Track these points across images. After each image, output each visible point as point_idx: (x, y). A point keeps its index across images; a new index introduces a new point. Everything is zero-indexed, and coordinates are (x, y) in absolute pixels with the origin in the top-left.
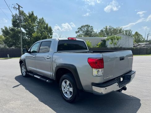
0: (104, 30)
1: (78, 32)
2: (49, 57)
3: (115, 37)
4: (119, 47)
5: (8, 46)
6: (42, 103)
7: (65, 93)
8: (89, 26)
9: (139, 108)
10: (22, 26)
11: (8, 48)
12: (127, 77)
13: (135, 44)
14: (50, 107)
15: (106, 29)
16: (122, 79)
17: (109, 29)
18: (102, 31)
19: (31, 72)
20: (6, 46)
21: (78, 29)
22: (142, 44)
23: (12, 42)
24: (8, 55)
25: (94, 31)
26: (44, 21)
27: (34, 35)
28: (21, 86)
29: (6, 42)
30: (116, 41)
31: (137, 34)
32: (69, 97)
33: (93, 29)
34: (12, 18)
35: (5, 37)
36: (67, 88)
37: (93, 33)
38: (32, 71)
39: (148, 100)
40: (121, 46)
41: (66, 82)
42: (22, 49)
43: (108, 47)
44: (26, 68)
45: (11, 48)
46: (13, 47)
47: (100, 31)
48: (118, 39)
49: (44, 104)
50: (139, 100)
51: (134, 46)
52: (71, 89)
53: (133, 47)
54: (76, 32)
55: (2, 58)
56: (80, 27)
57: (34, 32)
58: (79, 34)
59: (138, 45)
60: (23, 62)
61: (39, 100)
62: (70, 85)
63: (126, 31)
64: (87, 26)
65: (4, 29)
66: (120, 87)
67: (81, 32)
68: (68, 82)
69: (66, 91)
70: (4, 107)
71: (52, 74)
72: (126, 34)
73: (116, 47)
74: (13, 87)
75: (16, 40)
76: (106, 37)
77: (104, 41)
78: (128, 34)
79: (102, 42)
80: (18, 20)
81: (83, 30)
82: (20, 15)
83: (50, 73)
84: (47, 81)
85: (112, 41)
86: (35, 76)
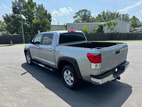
0: (102, 14)
1: (76, 17)
2: (52, 50)
3: (112, 22)
4: (116, 32)
5: (10, 32)
6: (48, 90)
7: (67, 81)
8: (87, 11)
9: (130, 94)
10: (22, 13)
11: (10, 34)
12: (122, 68)
13: (132, 29)
14: (55, 93)
15: (104, 13)
16: (116, 70)
17: (107, 13)
18: (99, 16)
19: (35, 60)
20: (9, 33)
21: (76, 14)
22: (138, 29)
23: (14, 29)
24: (11, 41)
25: (91, 16)
26: (43, 7)
27: (34, 21)
28: (28, 74)
29: (8, 29)
30: (113, 26)
31: (134, 18)
32: (70, 85)
33: (91, 14)
34: (12, 5)
35: (7, 24)
36: (68, 77)
37: (90, 17)
38: (37, 60)
39: (139, 87)
40: (117, 31)
41: (67, 72)
42: (23, 35)
43: (105, 32)
44: (30, 57)
45: (13, 35)
46: (15, 34)
47: (97, 16)
48: (114, 25)
49: (50, 91)
50: (131, 87)
51: (130, 31)
52: (72, 79)
53: (129, 33)
54: (74, 17)
55: (6, 45)
56: (78, 12)
57: (34, 18)
58: (76, 19)
59: (134, 30)
60: (27, 52)
61: (45, 86)
62: (71, 74)
63: (123, 15)
64: (85, 10)
65: (5, 16)
66: (114, 78)
67: (78, 17)
68: (69, 73)
69: (67, 79)
70: (17, 93)
71: (55, 64)
72: (123, 18)
73: (113, 32)
74: (22, 75)
75: (17, 27)
76: (103, 22)
77: (101, 27)
78: (125, 18)
79: (99, 27)
80: (18, 7)
81: (81, 14)
82: (20, 2)
83: (53, 63)
84: (51, 69)
85: (109, 27)
86: (39, 64)
